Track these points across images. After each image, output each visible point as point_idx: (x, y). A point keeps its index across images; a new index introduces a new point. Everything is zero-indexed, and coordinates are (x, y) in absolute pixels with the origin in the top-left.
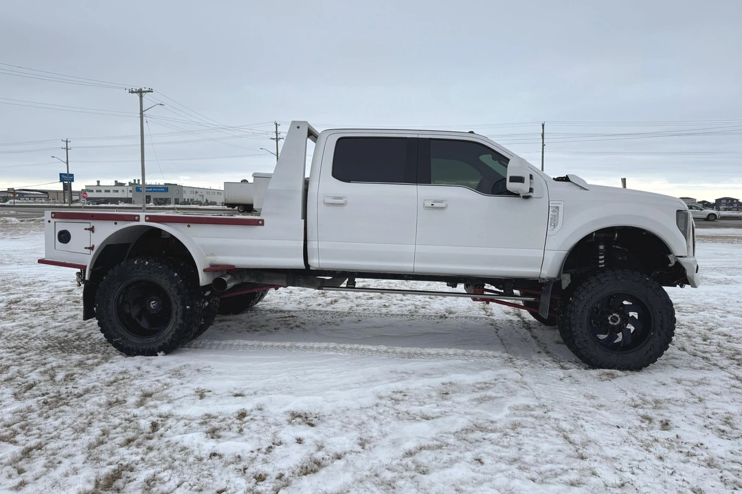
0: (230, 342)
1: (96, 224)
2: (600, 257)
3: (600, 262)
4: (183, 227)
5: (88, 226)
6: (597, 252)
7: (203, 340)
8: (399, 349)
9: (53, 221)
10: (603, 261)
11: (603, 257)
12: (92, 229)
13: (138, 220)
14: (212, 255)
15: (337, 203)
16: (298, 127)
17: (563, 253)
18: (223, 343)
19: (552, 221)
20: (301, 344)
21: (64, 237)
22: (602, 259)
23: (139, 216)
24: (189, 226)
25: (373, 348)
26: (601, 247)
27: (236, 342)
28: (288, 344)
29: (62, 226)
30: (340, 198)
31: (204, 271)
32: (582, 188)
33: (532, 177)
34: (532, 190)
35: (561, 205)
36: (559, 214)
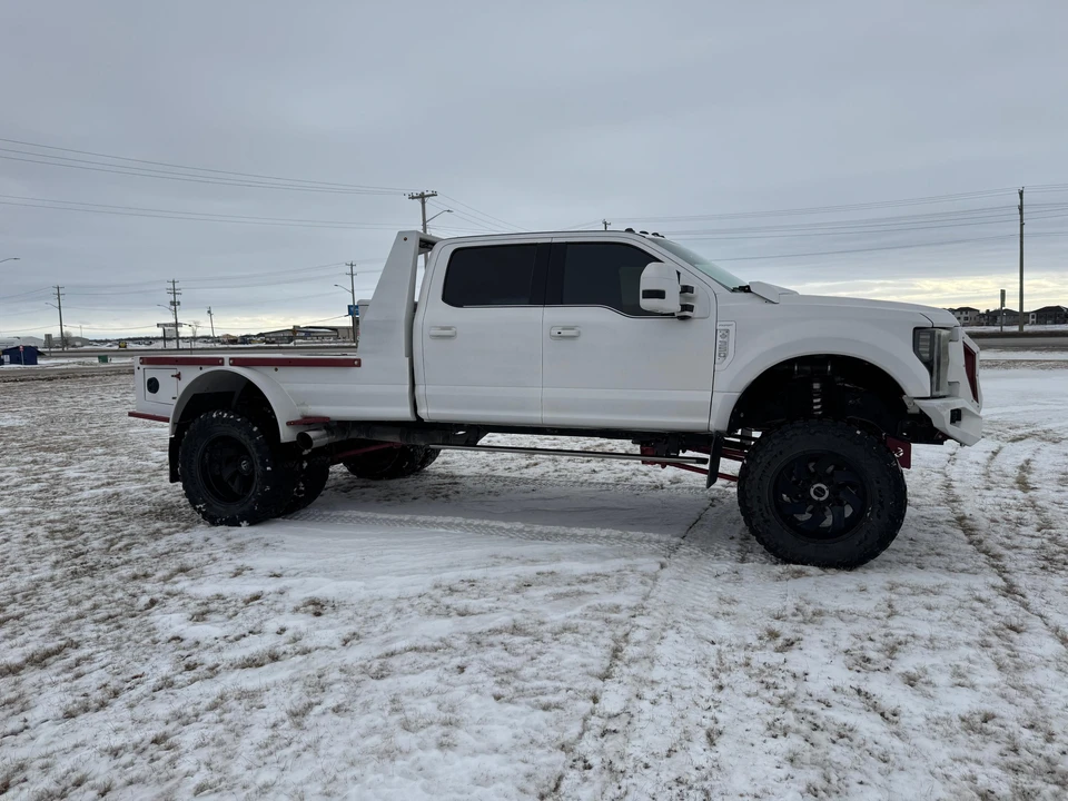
0: (341, 513)
1: (183, 369)
2: (815, 401)
3: (815, 407)
4: (270, 370)
5: (175, 373)
6: (811, 394)
7: (311, 510)
8: (538, 528)
9: (142, 367)
10: (819, 407)
11: (819, 400)
12: (178, 376)
13: (222, 364)
14: (303, 404)
15: (446, 335)
16: (405, 239)
17: (736, 395)
18: (334, 514)
19: (721, 352)
20: (421, 518)
21: (153, 386)
22: (817, 404)
23: (223, 359)
24: (276, 370)
25: (506, 526)
26: (816, 386)
27: (347, 514)
28: (407, 517)
29: (152, 373)
30: (449, 328)
31: (289, 424)
32: (768, 301)
33: (692, 290)
34: (691, 308)
35: (732, 327)
36: (731, 340)
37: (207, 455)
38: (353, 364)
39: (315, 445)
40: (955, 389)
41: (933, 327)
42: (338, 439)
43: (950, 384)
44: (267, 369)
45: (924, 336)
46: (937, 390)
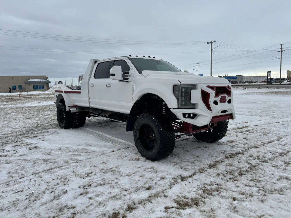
2: (163, 107)
15: (92, 86)
16: (91, 61)
22: (164, 108)
23: (63, 91)
31: (68, 106)
32: (144, 77)
33: (128, 73)
34: (128, 79)
35: (134, 85)
36: (134, 88)
37: (61, 113)
38: (80, 93)
39: (72, 112)
40: (197, 106)
41: (181, 85)
42: (81, 111)
43: (194, 104)
44: (69, 94)
45: (177, 88)
46: (181, 106)
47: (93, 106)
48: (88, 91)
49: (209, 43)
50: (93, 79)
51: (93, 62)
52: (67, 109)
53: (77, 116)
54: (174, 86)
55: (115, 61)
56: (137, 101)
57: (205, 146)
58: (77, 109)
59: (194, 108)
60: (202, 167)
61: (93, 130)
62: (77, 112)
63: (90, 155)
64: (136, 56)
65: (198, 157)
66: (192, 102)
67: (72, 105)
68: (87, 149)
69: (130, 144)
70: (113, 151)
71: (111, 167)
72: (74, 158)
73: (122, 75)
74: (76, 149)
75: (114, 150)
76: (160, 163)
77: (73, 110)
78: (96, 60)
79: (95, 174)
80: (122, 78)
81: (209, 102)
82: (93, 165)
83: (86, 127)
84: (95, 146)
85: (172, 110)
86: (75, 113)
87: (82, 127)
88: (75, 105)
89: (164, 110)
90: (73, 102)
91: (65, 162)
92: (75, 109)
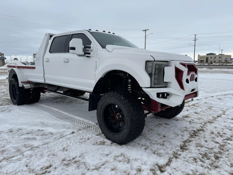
2: (129, 85)
3: (129, 88)
6: (128, 83)
16: (46, 36)
17: (96, 82)
22: (130, 86)
23: (16, 66)
26: (129, 80)
30: (48, 59)
31: (21, 82)
32: (109, 51)
33: (90, 47)
34: (89, 54)
35: (98, 60)
36: (98, 64)
37: (14, 89)
38: (34, 68)
39: (25, 88)
40: (169, 85)
41: (154, 61)
42: (35, 87)
43: (166, 83)
44: (22, 69)
45: (150, 64)
46: (154, 84)
47: (48, 82)
48: (43, 66)
49: (143, 31)
50: (48, 54)
51: (48, 36)
52: (20, 85)
53: (31, 92)
54: (147, 61)
55: (73, 34)
56: (101, 78)
57: (165, 122)
58: (32, 85)
59: (166, 87)
60: (174, 150)
61: (49, 106)
62: (31, 88)
63: (47, 138)
64: (96, 30)
65: (164, 136)
66: (165, 81)
67: (26, 80)
68: (43, 130)
69: (90, 122)
70: (73, 133)
71: (74, 157)
72: (28, 143)
73: (83, 49)
74: (30, 130)
75: (74, 131)
76: (129, 147)
77: (27, 86)
78: (51, 35)
79: (56, 168)
80: (83, 53)
81: (183, 80)
82: (52, 153)
83: (41, 103)
84: (51, 126)
85: (144, 89)
86: (28, 90)
87: (37, 103)
88: (28, 81)
89: (130, 89)
90: (27, 78)
91: (17, 150)
92: (29, 85)
